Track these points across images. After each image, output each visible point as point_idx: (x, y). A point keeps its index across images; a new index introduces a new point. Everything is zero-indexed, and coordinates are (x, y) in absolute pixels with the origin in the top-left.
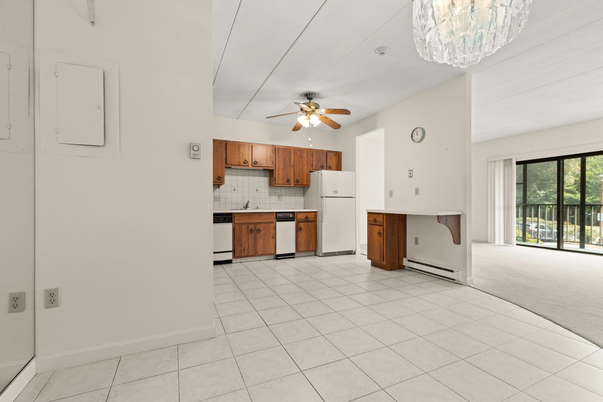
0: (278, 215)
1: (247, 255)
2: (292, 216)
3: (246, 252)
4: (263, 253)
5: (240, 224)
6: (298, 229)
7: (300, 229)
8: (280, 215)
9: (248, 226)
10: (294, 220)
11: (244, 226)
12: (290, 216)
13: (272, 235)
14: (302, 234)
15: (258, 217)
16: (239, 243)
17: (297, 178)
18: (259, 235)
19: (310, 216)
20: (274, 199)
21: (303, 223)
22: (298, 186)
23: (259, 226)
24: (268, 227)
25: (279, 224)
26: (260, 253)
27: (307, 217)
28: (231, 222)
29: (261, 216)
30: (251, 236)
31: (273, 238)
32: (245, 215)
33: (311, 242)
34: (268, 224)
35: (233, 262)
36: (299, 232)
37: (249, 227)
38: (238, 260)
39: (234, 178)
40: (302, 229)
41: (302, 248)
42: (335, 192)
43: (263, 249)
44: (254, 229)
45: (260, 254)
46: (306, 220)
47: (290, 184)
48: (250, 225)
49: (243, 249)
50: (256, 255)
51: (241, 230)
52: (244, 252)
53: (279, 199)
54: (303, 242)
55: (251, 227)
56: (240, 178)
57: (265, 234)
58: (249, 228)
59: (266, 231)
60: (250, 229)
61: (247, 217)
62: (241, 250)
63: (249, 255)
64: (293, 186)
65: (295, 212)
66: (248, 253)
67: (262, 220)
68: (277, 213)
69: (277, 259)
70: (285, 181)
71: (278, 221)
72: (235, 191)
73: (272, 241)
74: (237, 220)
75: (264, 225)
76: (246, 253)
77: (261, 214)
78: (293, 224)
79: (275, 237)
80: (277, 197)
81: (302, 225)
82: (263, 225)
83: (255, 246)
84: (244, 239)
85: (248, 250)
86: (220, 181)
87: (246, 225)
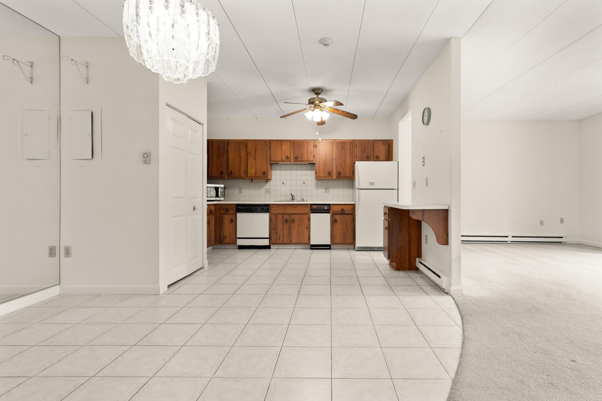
0: (312, 206)
1: (283, 242)
2: (327, 208)
3: (281, 240)
4: (297, 242)
5: (276, 214)
6: (333, 221)
7: (336, 222)
8: (315, 207)
9: (283, 216)
10: (329, 213)
11: (280, 217)
12: (325, 208)
13: (306, 225)
14: (338, 226)
15: (293, 208)
16: (275, 232)
17: (339, 170)
18: (293, 225)
19: (347, 209)
20: (321, 191)
21: (338, 215)
22: (340, 178)
23: (293, 217)
24: (302, 218)
25: (312, 215)
26: (294, 241)
27: (343, 210)
28: (268, 212)
29: (296, 207)
30: (286, 225)
31: (307, 228)
32: (281, 206)
33: (347, 235)
34: (302, 215)
35: (271, 248)
36: (334, 225)
37: (284, 217)
38: (276, 247)
39: (283, 172)
40: (337, 221)
41: (337, 240)
42: (372, 184)
43: (297, 238)
44: (288, 219)
45: (294, 242)
46: (342, 213)
47: (332, 177)
48: (285, 216)
49: (278, 238)
50: (290, 243)
51: (277, 220)
52: (280, 240)
54: (338, 234)
55: (286, 217)
56: (289, 172)
57: (299, 224)
58: (284, 218)
59: (300, 222)
60: (285, 219)
61: (282, 208)
63: (284, 242)
64: (336, 178)
65: (330, 204)
67: (296, 211)
68: (311, 205)
69: (311, 249)
70: (327, 174)
71: (312, 213)
72: (284, 185)
73: (306, 231)
74: (272, 209)
75: (298, 215)
76: (281, 241)
77: (295, 206)
78: (327, 216)
79: (309, 228)
80: (324, 190)
81: (337, 217)
82: (297, 216)
83: (290, 235)
84: (280, 227)
85: (283, 238)
86: (264, 176)
87: (281, 215)
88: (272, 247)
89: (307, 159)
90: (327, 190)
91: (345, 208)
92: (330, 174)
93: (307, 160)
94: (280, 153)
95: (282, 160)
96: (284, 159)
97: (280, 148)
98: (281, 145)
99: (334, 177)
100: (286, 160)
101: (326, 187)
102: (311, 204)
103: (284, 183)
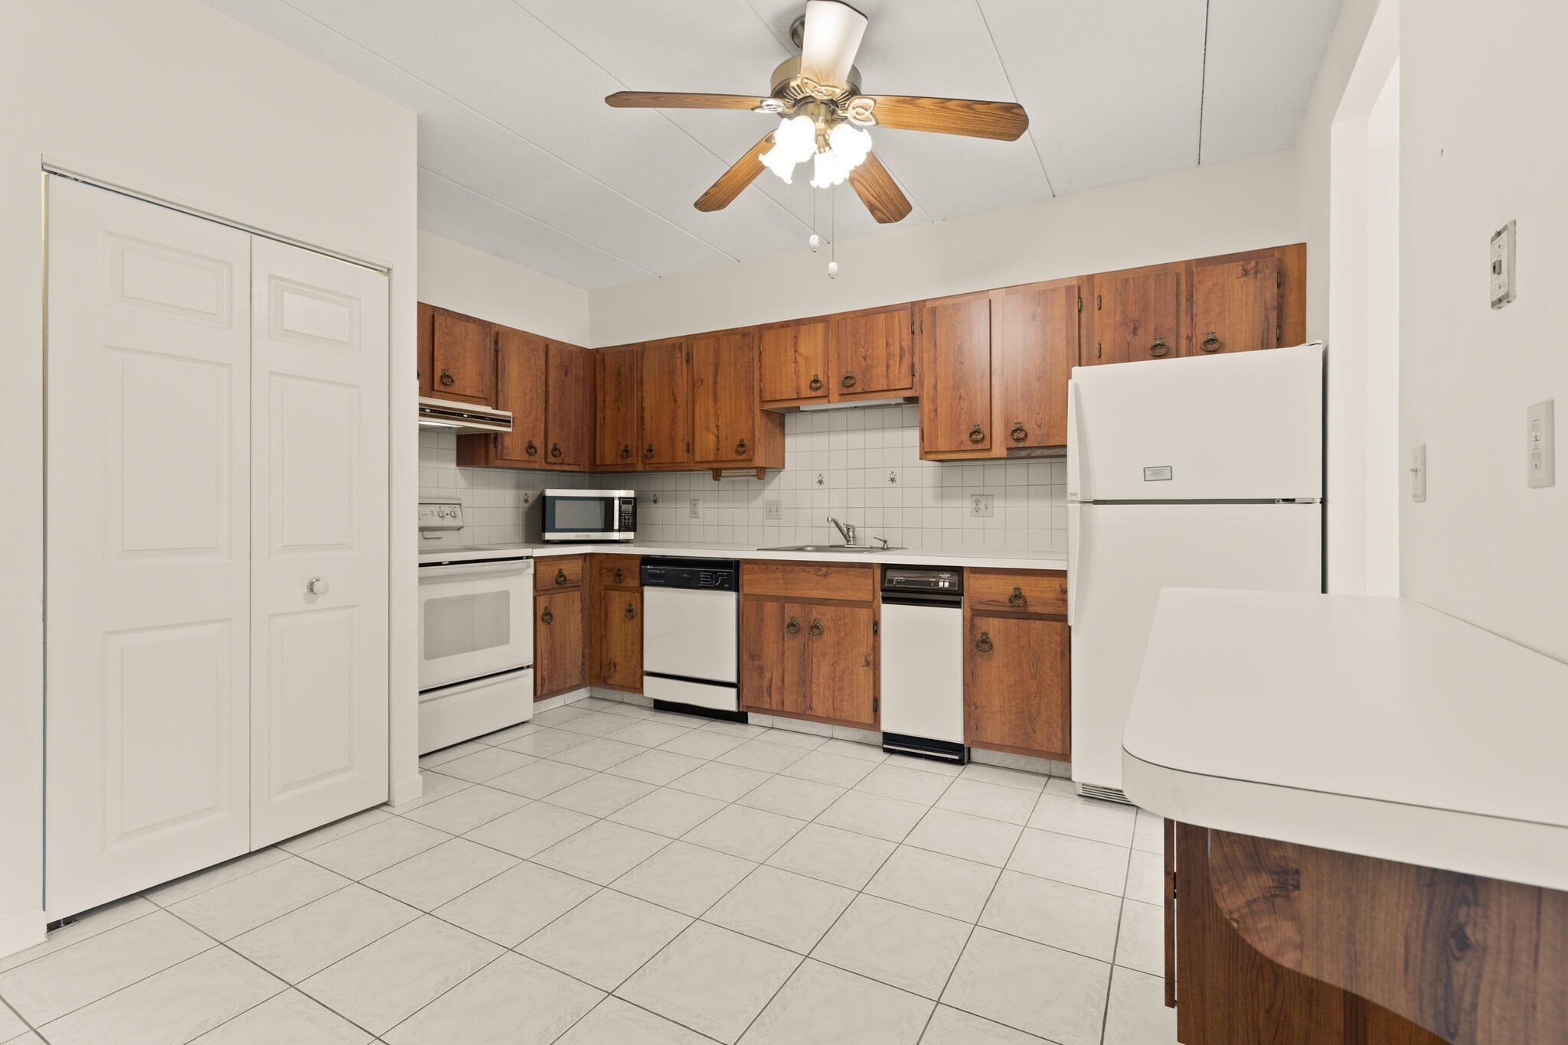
0: (890, 574)
1: (780, 707)
2: (947, 585)
3: (776, 698)
4: (832, 717)
5: (761, 599)
6: (976, 646)
7: (986, 646)
8: (898, 577)
9: (783, 607)
10: (956, 604)
11: (770, 608)
12: (941, 584)
13: (863, 649)
14: (994, 668)
15: (815, 578)
16: (756, 663)
17: (1020, 420)
18: (817, 645)
19: (1037, 593)
20: (959, 509)
21: (996, 620)
22: (1024, 453)
23: (817, 612)
24: (847, 620)
25: (890, 613)
26: (820, 710)
27: (1017, 595)
28: (734, 588)
29: (825, 575)
30: (792, 644)
31: (867, 663)
32: (774, 568)
33: (1038, 713)
34: (847, 610)
35: (750, 721)
36: (979, 659)
37: (786, 610)
38: (766, 720)
39: (820, 441)
40: (991, 647)
41: (993, 731)
42: (1157, 473)
43: (831, 699)
44: (799, 621)
45: (820, 715)
46: (1015, 609)
47: (990, 449)
48: (788, 606)
49: (765, 686)
50: (805, 713)
51: (762, 620)
52: (771, 697)
53: (977, 510)
54: (996, 703)
55: (792, 611)
56: (838, 440)
57: (838, 644)
58: (786, 615)
59: (842, 634)
60: (787, 621)
61: (779, 575)
62: (762, 686)
63: (785, 709)
64: (1004, 453)
65: (962, 567)
66: (783, 703)
67: (829, 590)
68: (886, 567)
69: (886, 750)
70: (965, 437)
71: (886, 600)
72: (822, 486)
73: (863, 676)
74: (746, 578)
75: (832, 608)
76: (774, 700)
77: (824, 569)
78: (952, 619)
79: (873, 663)
80: (968, 504)
81: (993, 627)
82: (830, 611)
83: (804, 682)
84: (771, 649)
85: (782, 691)
86: (743, 457)
87: (775, 604)
88: (752, 717)
89: (885, 383)
90: (982, 505)
91: (1026, 585)
92: (979, 437)
93: (888, 385)
94: (793, 370)
95: (798, 393)
96: (806, 392)
97: (793, 352)
98: (796, 338)
99: (999, 450)
100: (813, 394)
101: (980, 491)
102: (883, 565)
103: (825, 480)
